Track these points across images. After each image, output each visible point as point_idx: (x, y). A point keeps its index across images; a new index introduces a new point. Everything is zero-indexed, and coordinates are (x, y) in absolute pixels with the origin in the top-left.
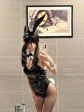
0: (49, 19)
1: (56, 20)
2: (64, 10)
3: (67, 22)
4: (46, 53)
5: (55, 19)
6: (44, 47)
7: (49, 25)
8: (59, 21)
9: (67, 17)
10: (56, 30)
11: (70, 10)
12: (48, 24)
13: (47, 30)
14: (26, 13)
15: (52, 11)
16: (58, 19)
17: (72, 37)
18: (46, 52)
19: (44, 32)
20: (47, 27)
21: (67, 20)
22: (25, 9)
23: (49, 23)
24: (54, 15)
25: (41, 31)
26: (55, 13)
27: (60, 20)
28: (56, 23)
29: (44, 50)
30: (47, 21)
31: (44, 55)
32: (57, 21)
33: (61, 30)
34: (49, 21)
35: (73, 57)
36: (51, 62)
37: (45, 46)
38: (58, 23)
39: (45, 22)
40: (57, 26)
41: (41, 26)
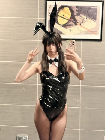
0: (73, 17)
1: (82, 18)
2: (92, 6)
3: (96, 22)
4: (74, 51)
5: (80, 17)
6: (72, 44)
7: (73, 25)
8: (85, 20)
9: (96, 16)
10: (82, 31)
11: (100, 6)
12: (71, 23)
13: (70, 30)
14: (45, 8)
15: (77, 7)
16: (85, 17)
17: (100, 40)
18: (74, 49)
19: (66, 33)
20: (70, 26)
21: (96, 19)
22: (43, 4)
23: (73, 22)
24: (79, 13)
25: (62, 32)
26: (81, 10)
27: (87, 19)
28: (82, 23)
29: (71, 47)
30: (71, 20)
31: (72, 53)
32: (83, 20)
33: (88, 31)
34: (73, 20)
35: (100, 66)
36: (79, 62)
37: (73, 42)
38: (84, 22)
39: (67, 21)
40: (83, 26)
41: (62, 26)
